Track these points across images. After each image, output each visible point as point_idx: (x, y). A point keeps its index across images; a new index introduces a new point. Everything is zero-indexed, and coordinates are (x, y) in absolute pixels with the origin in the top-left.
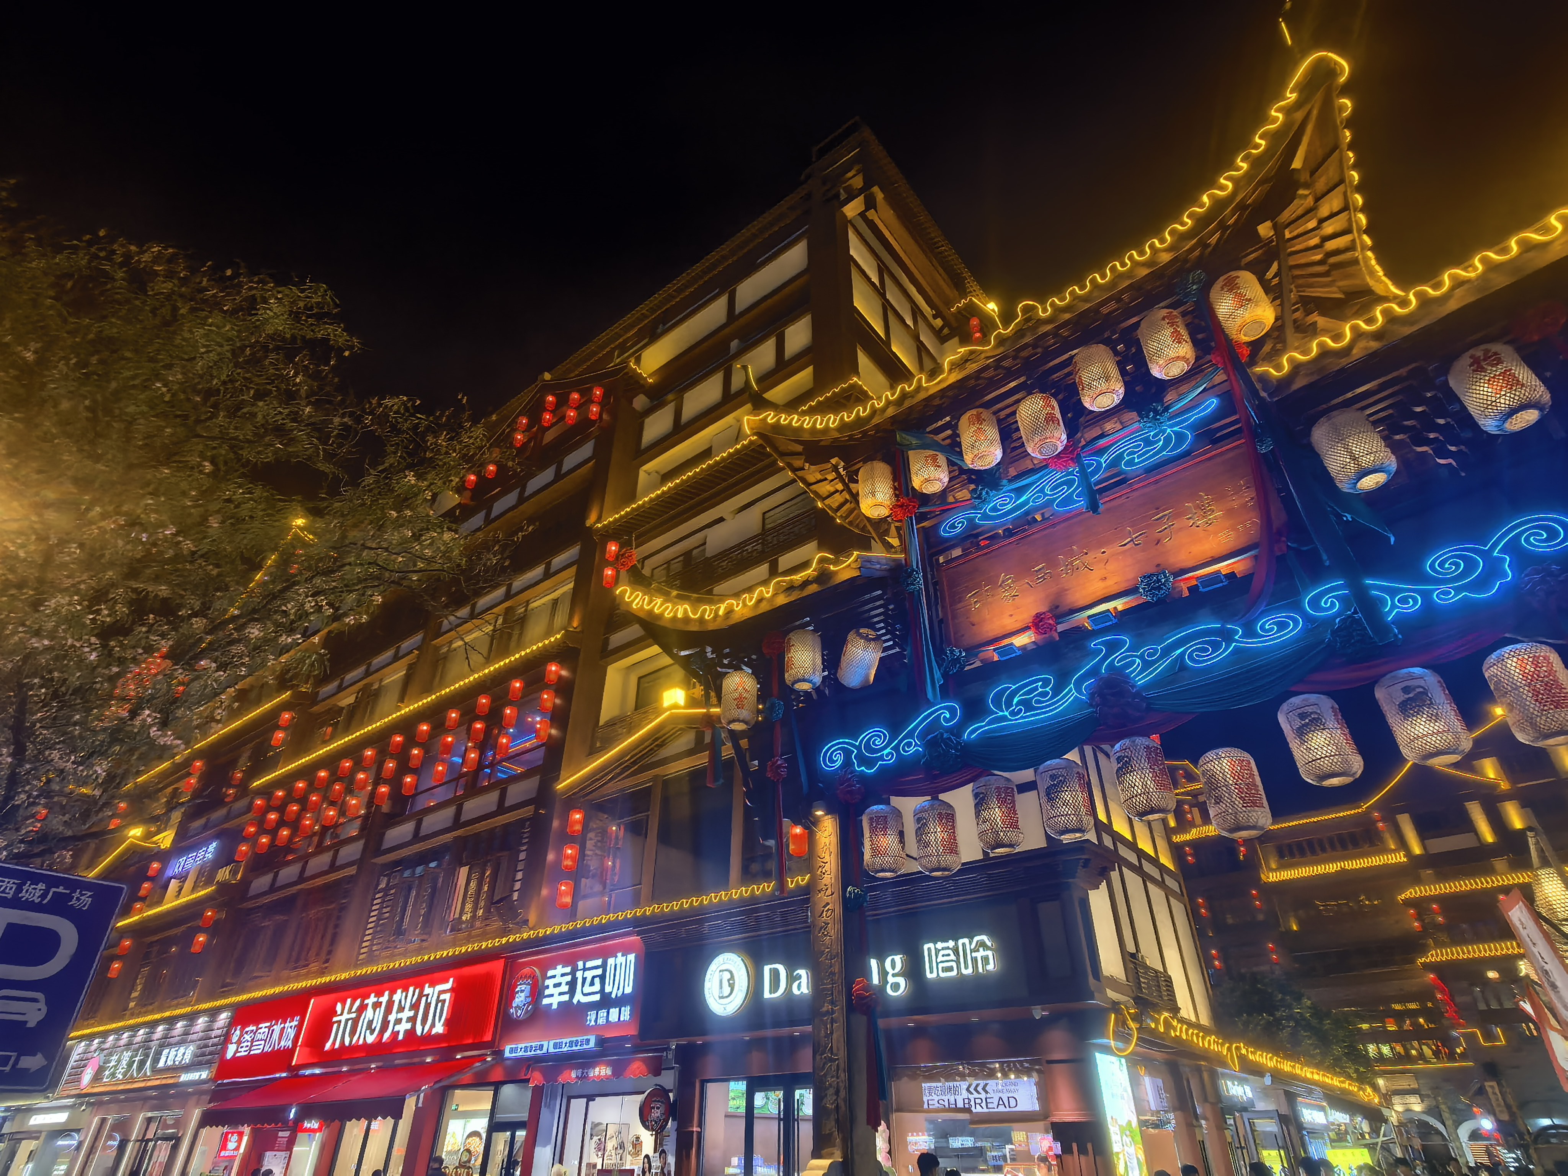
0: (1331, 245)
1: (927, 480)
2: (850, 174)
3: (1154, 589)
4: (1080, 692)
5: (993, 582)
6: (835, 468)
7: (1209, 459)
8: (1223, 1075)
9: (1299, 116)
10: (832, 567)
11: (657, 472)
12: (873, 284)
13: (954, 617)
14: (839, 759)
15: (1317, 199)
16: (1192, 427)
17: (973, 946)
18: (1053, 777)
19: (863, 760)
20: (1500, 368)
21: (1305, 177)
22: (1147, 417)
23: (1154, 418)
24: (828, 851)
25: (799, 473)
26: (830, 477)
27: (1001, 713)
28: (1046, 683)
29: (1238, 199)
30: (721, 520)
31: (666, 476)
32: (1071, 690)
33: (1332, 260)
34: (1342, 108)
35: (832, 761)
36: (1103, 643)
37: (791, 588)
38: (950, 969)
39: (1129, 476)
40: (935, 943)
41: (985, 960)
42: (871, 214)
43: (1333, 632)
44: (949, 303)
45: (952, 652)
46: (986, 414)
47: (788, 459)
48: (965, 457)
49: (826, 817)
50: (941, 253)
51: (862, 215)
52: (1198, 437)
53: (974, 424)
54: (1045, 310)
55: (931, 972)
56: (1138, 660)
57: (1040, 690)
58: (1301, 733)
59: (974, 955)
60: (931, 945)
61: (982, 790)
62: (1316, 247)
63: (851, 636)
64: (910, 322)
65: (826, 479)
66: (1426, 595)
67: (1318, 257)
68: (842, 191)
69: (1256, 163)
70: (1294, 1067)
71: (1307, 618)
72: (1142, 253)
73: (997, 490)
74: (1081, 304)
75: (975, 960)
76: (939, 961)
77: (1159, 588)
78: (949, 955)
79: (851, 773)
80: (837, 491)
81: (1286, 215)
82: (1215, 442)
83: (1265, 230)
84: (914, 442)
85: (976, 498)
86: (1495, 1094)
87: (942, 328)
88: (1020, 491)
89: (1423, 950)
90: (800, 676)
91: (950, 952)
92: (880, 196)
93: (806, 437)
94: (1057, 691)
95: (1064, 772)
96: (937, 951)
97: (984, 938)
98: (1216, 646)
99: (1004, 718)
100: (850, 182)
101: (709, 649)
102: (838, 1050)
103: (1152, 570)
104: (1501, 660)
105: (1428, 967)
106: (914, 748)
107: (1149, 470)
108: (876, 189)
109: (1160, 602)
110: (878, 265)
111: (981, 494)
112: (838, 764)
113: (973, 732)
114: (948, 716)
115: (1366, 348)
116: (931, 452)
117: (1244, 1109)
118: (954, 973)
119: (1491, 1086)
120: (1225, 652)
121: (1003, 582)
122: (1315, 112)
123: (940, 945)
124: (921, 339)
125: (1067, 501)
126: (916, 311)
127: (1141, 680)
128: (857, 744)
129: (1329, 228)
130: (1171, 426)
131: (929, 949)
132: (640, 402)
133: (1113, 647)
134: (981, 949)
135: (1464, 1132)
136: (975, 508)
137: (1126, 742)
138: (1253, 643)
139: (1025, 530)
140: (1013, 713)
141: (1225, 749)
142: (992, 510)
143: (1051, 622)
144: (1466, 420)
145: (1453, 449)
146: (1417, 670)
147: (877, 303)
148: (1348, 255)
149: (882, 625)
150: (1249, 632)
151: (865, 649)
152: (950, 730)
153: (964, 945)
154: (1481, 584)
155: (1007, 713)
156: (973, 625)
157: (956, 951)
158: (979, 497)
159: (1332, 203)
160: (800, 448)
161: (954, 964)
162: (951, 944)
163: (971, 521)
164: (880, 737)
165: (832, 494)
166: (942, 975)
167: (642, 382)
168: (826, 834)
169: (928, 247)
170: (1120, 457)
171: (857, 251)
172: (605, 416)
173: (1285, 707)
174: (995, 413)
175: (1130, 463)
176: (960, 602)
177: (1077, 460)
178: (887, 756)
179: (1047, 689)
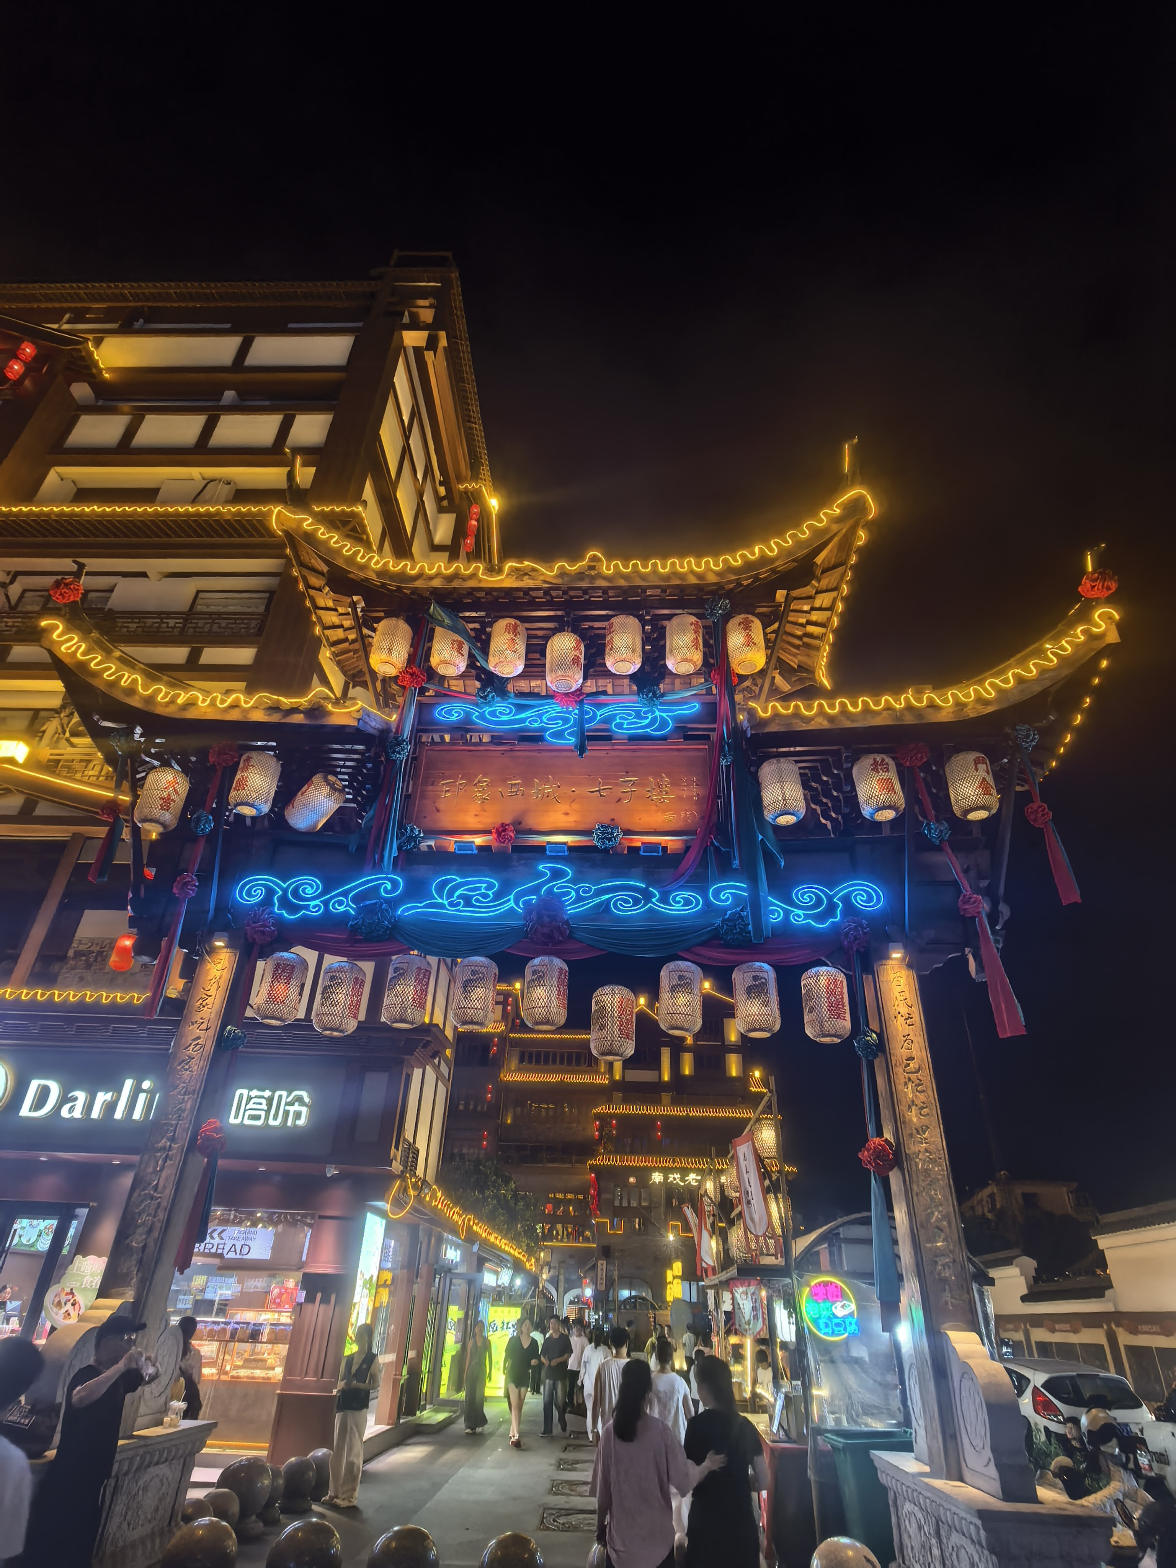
0: (810, 629)
1: (445, 662)
2: (421, 302)
3: (607, 839)
4: (517, 905)
5: (470, 778)
6: (353, 605)
7: (678, 750)
8: (447, 1240)
9: (835, 527)
10: (330, 706)
11: (73, 482)
12: (402, 421)
13: (423, 796)
14: (258, 896)
15: (817, 592)
16: (676, 719)
17: (289, 1100)
18: (474, 973)
19: (285, 903)
20: (885, 775)
21: (818, 572)
22: (647, 696)
23: (651, 699)
24: (215, 985)
25: (312, 592)
26: (341, 610)
27: (440, 901)
28: (490, 886)
29: (776, 564)
30: (144, 575)
31: (83, 494)
32: (509, 900)
33: (805, 640)
34: (860, 538)
35: (249, 894)
36: (550, 869)
37: (275, 708)
38: (258, 1118)
39: (615, 736)
40: (251, 1089)
41: (298, 1115)
42: (429, 356)
43: (724, 920)
44: (460, 479)
45: (412, 830)
46: (522, 627)
47: (306, 572)
48: (490, 658)
49: (225, 950)
50: (471, 428)
51: (418, 351)
52: (677, 729)
53: (509, 633)
54: (608, 569)
55: (236, 1117)
56: (573, 893)
57: (483, 891)
58: (673, 989)
59: (287, 1108)
60: (245, 1092)
61: (405, 966)
62: (801, 625)
63: (317, 779)
64: (420, 476)
65: (336, 610)
66: (787, 913)
67: (799, 633)
68: (406, 313)
69: (799, 544)
70: (496, 1238)
71: (707, 902)
72: (698, 565)
73: (503, 698)
74: (638, 579)
75: (287, 1113)
76: (248, 1107)
77: (610, 840)
78: (261, 1104)
79: (269, 914)
80: (341, 626)
81: (795, 593)
82: (687, 738)
83: (780, 595)
84: (447, 621)
85: (481, 697)
86: (602, 1269)
87: (443, 498)
88: (521, 708)
89: (593, 1154)
90: (251, 801)
91: (264, 1101)
92: (443, 342)
93: (340, 563)
94: (498, 896)
95: (484, 970)
96: (250, 1098)
97: (304, 1094)
98: (636, 902)
99: (442, 906)
100: (420, 310)
101: (138, 730)
102: (165, 1187)
103: (606, 820)
104: (817, 975)
105: (593, 1168)
106: (344, 907)
107: (633, 739)
108: (442, 335)
109: (606, 850)
110: (413, 406)
111: (488, 695)
112: (254, 900)
113: (407, 911)
114: (389, 887)
115: (820, 724)
116: (460, 638)
117: (449, 1271)
118: (259, 1123)
119: (602, 1264)
120: (640, 909)
121: (479, 782)
122: (844, 531)
123: (254, 1093)
124: (424, 499)
125: (559, 735)
126: (428, 469)
127: (571, 910)
128: (285, 886)
129: (815, 616)
130: (660, 710)
131: (241, 1096)
132: (81, 391)
133: (557, 874)
134: (297, 1104)
135: (570, 1296)
136: (476, 705)
137: (545, 959)
138: (662, 908)
139: (514, 745)
140: (451, 904)
141: (620, 987)
142: (491, 713)
143: (511, 834)
144: (853, 800)
145: (834, 815)
146: (766, 966)
147: (400, 443)
148: (816, 642)
149: (346, 777)
150: (664, 900)
151: (329, 795)
152: (388, 901)
153: (280, 1097)
154: (821, 918)
155: (446, 902)
156: (438, 811)
157: (270, 1101)
158: (485, 698)
159: (823, 600)
160: (325, 569)
161: (263, 1114)
162: (267, 1093)
163: (468, 715)
164: (312, 887)
165: (334, 627)
166: (247, 1122)
167: (94, 371)
168: (219, 966)
169: (464, 417)
170: (612, 718)
171: (400, 380)
172: (27, 382)
173: (672, 965)
174: (527, 629)
175: (619, 725)
176: (432, 784)
177: (581, 703)
178: (314, 907)
179: (490, 893)
